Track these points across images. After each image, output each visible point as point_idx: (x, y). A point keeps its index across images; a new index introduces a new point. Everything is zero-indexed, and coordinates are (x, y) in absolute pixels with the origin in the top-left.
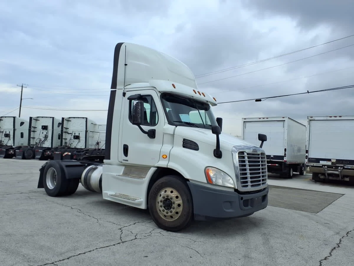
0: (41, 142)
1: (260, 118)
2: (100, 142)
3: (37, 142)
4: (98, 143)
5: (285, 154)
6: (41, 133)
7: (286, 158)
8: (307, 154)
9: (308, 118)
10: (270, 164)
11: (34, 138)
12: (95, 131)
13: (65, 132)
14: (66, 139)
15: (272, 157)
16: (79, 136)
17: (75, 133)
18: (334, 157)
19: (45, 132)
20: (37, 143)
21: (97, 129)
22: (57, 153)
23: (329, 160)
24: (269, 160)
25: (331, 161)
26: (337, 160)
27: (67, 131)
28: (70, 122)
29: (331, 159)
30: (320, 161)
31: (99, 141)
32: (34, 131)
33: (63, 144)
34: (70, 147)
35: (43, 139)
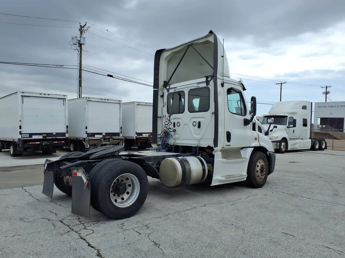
1: (41, 94)
5: (67, 131)
7: (68, 134)
8: (86, 130)
9: (86, 99)
10: (56, 142)
15: (55, 135)
18: (104, 131)
23: (101, 134)
24: (52, 138)
25: (102, 134)
26: (106, 133)
29: (102, 133)
30: (96, 135)
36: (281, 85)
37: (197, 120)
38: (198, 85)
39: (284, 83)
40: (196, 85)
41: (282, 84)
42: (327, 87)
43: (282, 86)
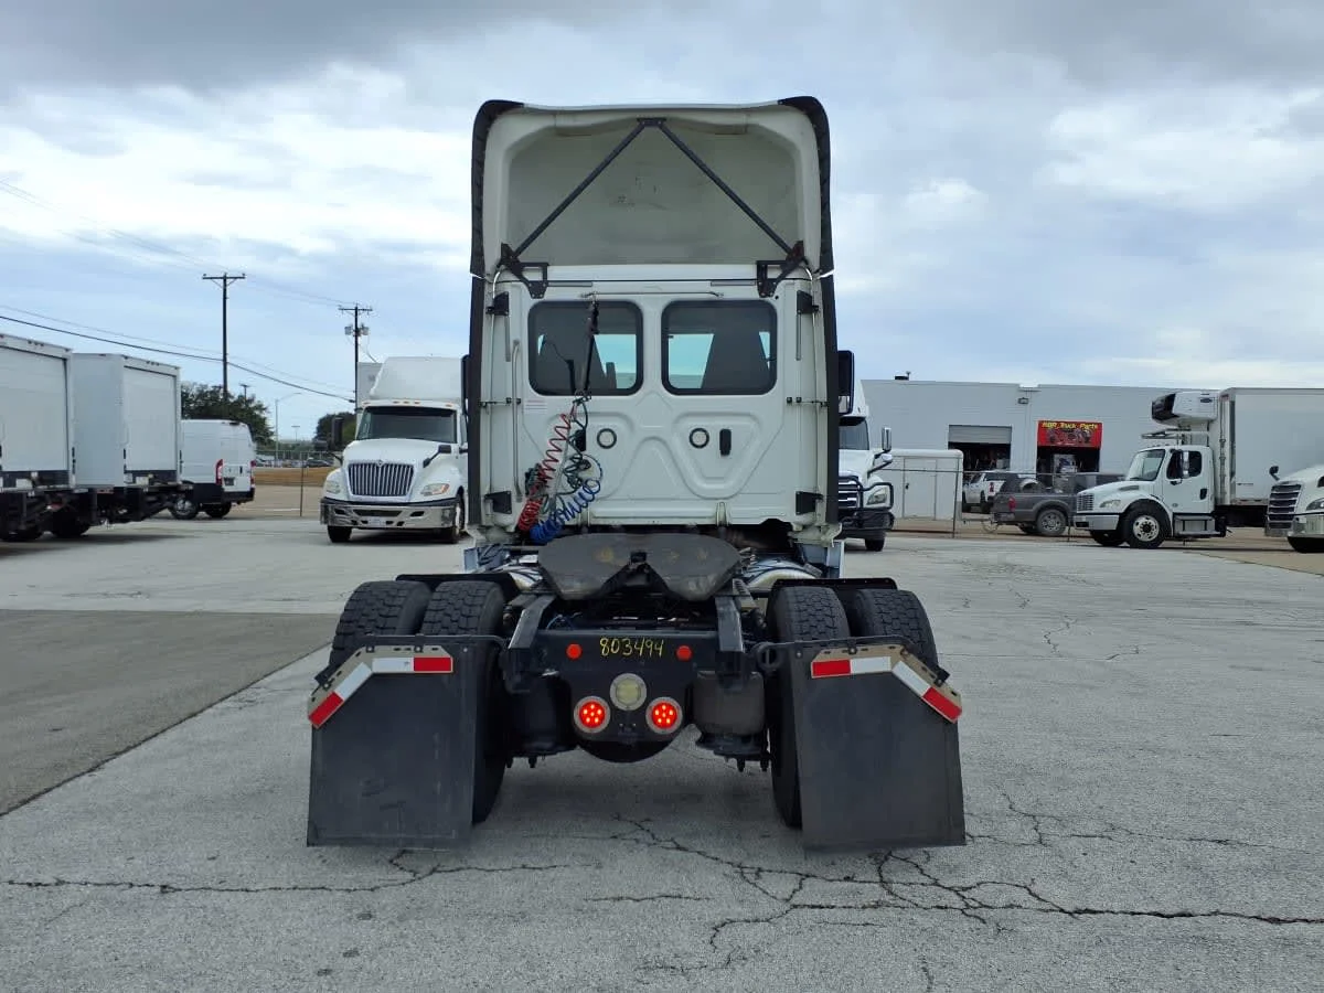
36: (225, 285)
37: (714, 427)
38: (717, 290)
39: (236, 278)
40: (706, 286)
41: (228, 281)
42: (356, 309)
43: (228, 288)
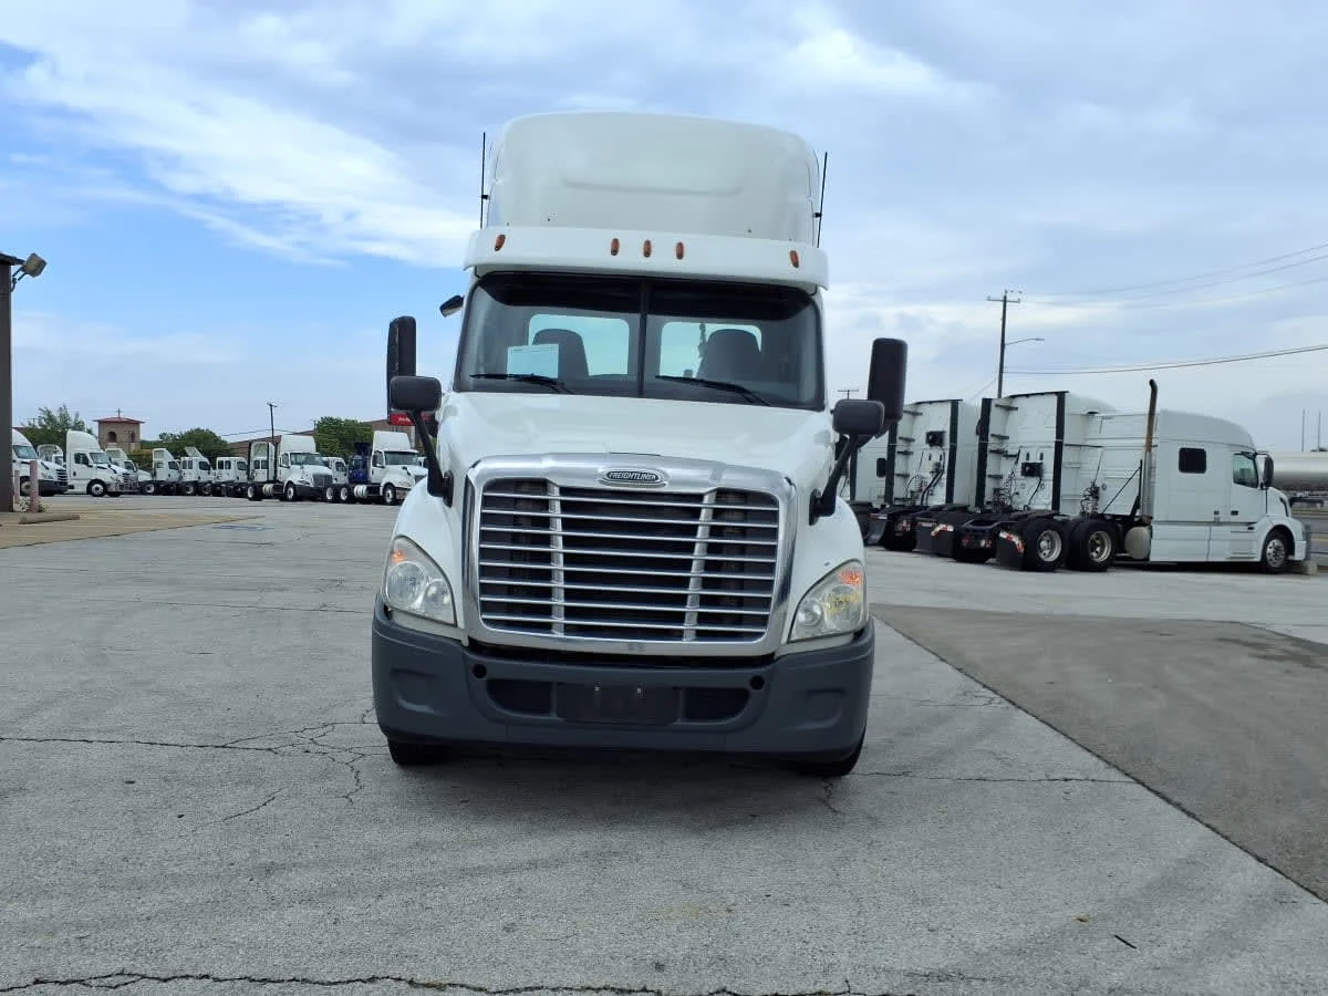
0: (924, 488)
2: (1104, 487)
3: (914, 489)
4: (1095, 493)
6: (926, 456)
11: (905, 476)
12: (1089, 443)
13: (998, 452)
14: (998, 477)
16: (1041, 464)
17: (1028, 455)
19: (936, 453)
20: (912, 492)
21: (1095, 433)
22: (924, 525)
27: (1004, 447)
28: (1015, 412)
31: (1098, 484)
32: (906, 453)
33: (988, 496)
34: (1010, 506)
35: (929, 478)
